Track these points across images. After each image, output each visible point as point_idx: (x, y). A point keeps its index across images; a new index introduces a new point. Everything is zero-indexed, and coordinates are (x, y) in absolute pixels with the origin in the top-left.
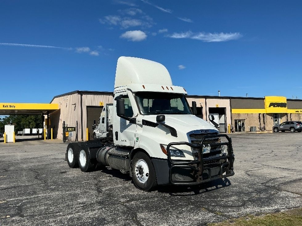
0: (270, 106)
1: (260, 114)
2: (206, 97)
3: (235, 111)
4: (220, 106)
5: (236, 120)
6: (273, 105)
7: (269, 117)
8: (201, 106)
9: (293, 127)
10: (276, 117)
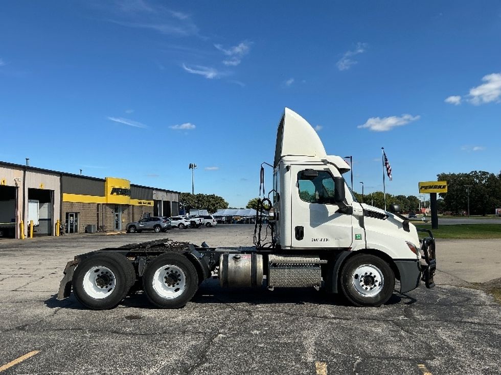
0: (112, 193)
1: (98, 204)
2: (25, 169)
3: (67, 197)
4: (46, 187)
5: (67, 214)
6: (116, 191)
7: (109, 210)
8: (16, 184)
9: (159, 226)
10: (116, 210)
